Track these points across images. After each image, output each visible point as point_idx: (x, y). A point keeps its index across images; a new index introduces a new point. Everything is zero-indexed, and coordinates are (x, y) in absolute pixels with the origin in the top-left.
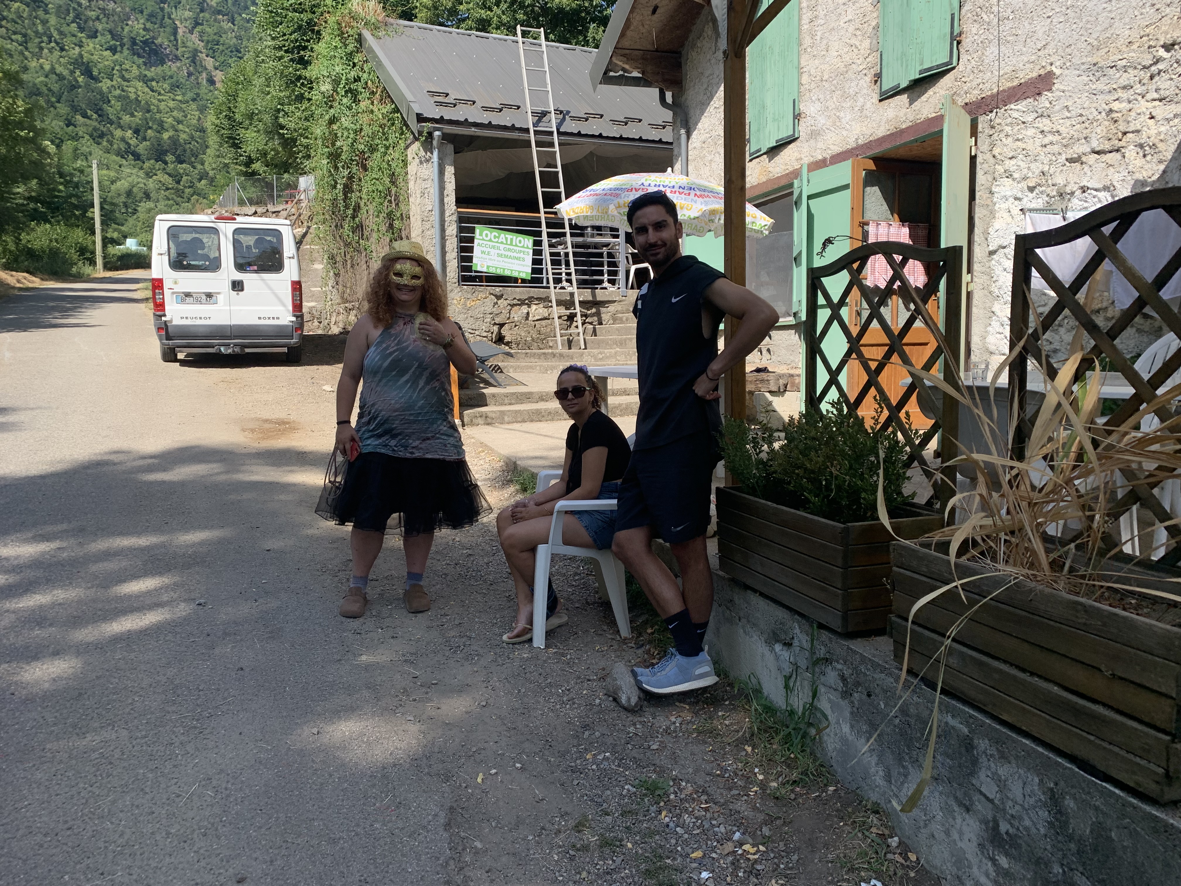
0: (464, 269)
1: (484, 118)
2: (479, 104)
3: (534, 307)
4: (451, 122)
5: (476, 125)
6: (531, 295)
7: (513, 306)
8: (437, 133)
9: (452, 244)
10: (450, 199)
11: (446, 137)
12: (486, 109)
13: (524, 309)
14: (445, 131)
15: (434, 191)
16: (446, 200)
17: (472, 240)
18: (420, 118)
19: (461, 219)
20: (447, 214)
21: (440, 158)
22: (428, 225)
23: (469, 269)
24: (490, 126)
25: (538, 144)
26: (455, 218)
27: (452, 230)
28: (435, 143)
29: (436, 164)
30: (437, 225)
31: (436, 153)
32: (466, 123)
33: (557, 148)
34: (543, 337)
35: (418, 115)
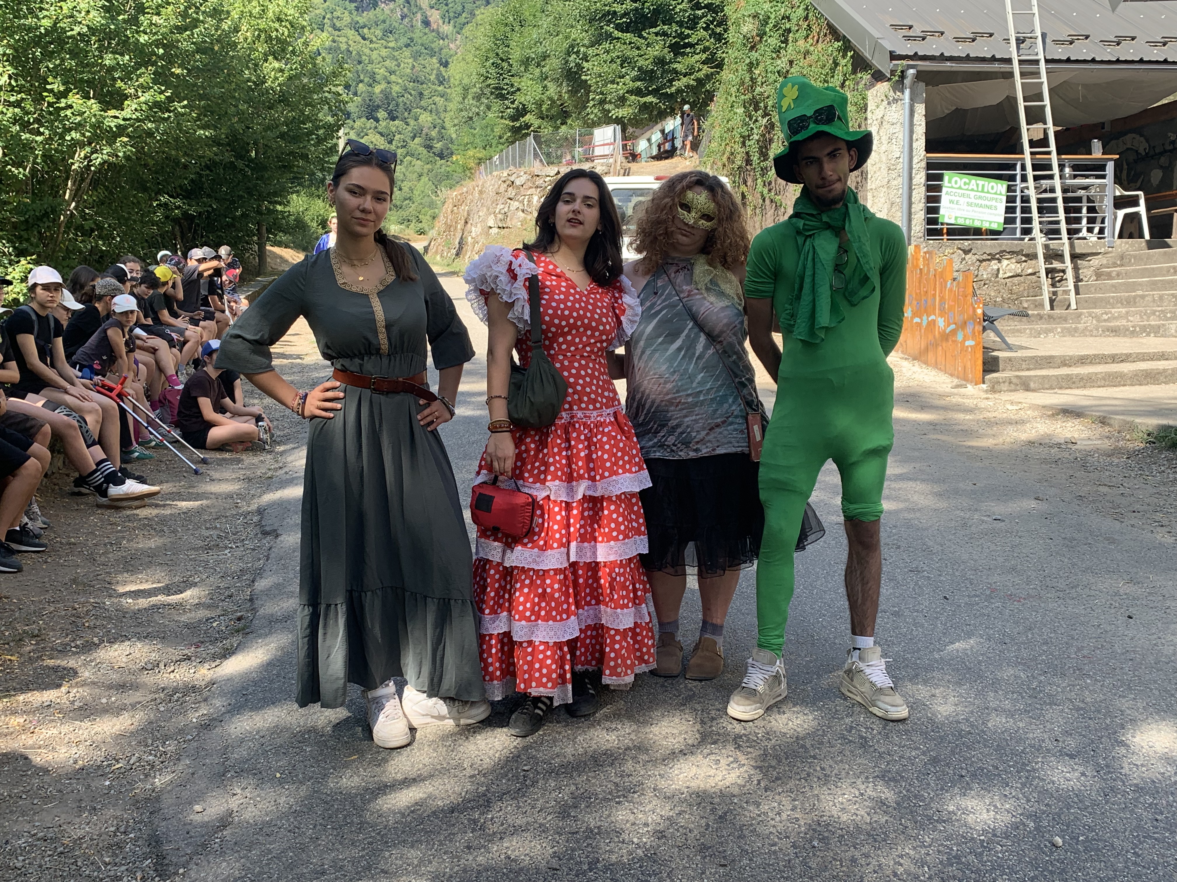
0: (931, 221)
1: (960, 50)
2: (949, 35)
3: (1005, 262)
4: (925, 58)
5: (951, 59)
6: (1003, 248)
7: (981, 261)
8: (912, 71)
9: (920, 194)
10: (920, 144)
11: (921, 76)
12: (958, 39)
13: (994, 265)
14: (919, 68)
15: (902, 135)
16: (915, 145)
17: (939, 189)
18: (893, 57)
19: (930, 166)
20: (915, 160)
21: (912, 99)
22: (894, 174)
23: (934, 221)
24: (968, 59)
25: (1023, 75)
26: (923, 164)
27: (920, 178)
28: (907, 82)
29: (907, 106)
30: (906, 175)
31: (907, 92)
32: (942, 58)
33: (1044, 78)
34: (1015, 297)
35: (891, 53)
